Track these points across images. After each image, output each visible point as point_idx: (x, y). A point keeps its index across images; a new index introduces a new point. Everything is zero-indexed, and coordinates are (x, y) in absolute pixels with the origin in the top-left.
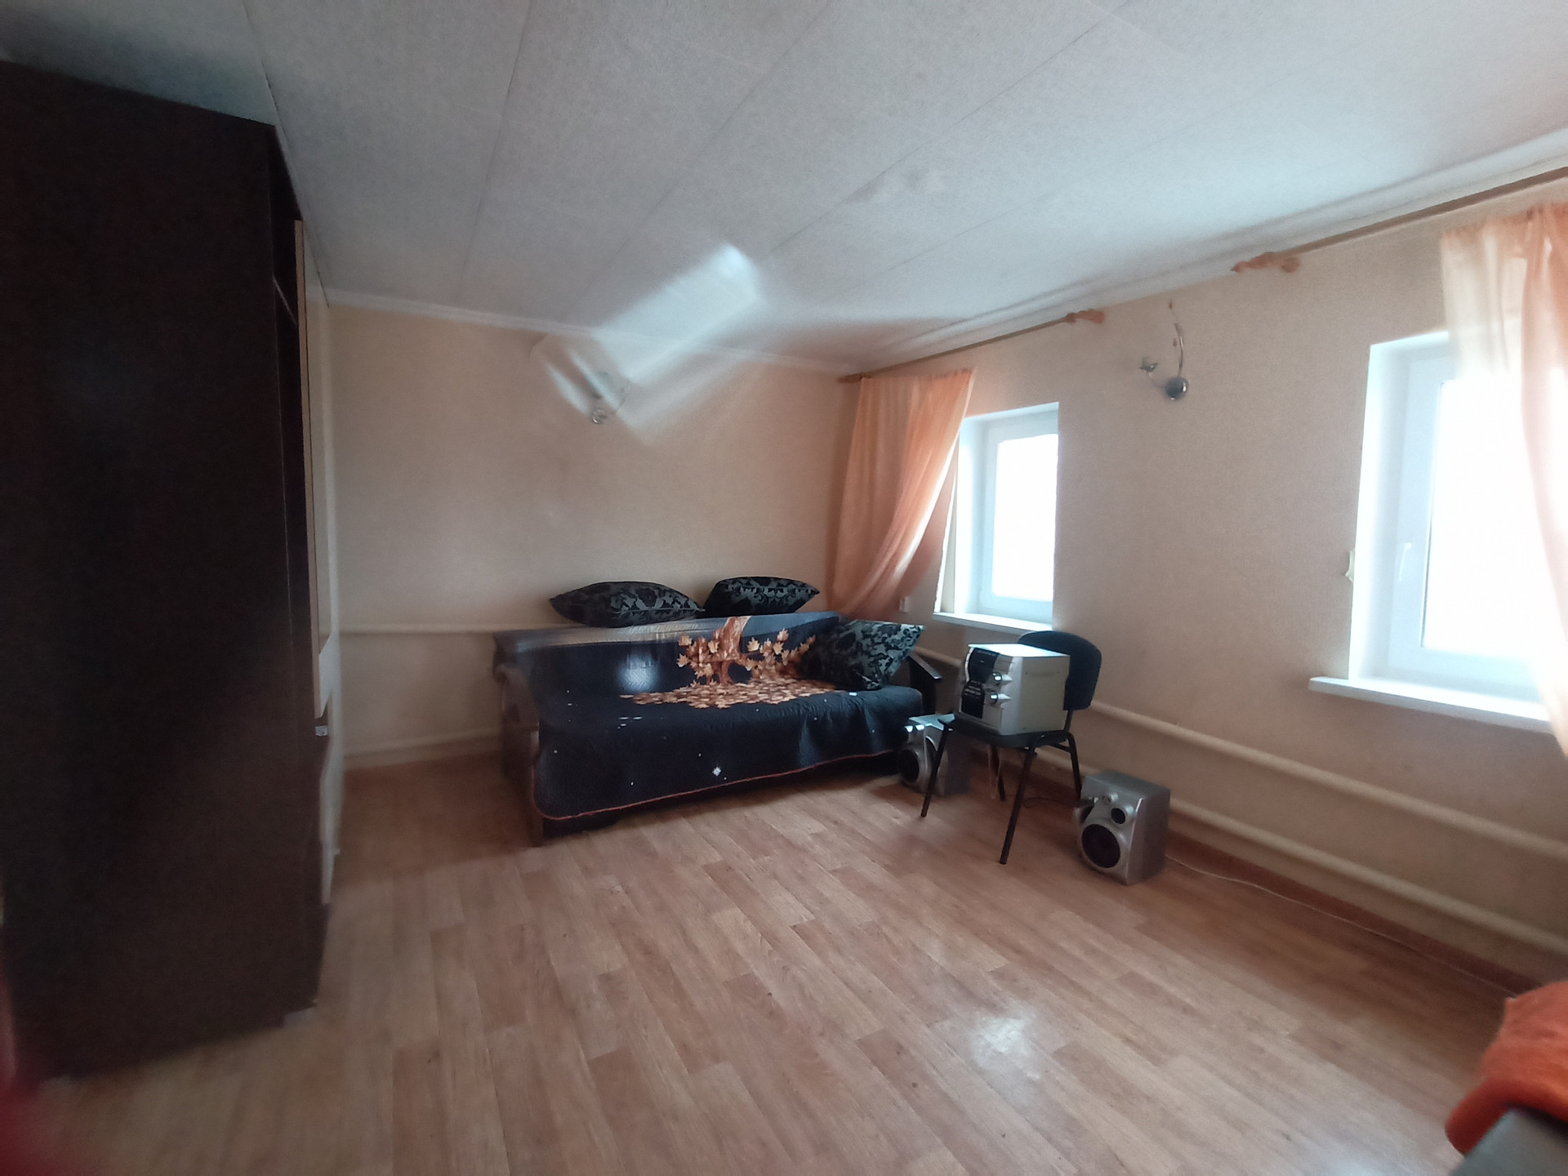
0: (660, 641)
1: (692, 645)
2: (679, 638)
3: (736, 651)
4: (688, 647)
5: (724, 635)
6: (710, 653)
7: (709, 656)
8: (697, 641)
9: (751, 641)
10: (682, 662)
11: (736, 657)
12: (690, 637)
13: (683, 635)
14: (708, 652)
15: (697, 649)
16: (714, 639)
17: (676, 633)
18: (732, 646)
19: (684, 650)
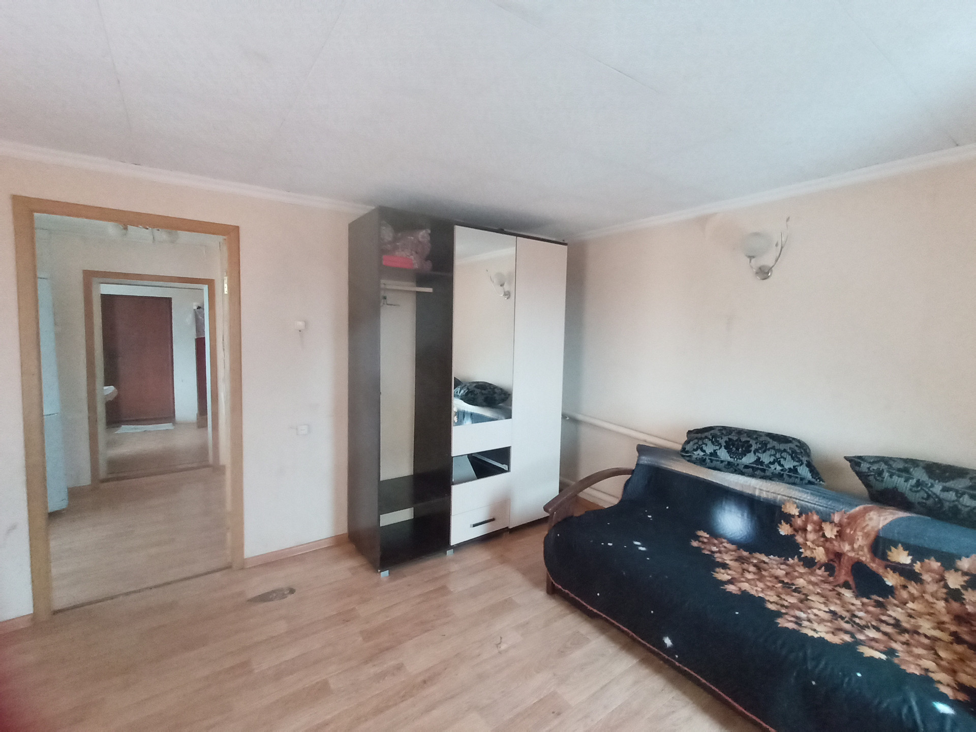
0: (759, 497)
1: (799, 516)
2: (784, 502)
3: (866, 550)
4: (793, 516)
5: (849, 524)
6: (824, 536)
7: (822, 539)
8: (807, 514)
9: (896, 547)
10: (784, 530)
11: (865, 557)
12: (797, 507)
13: (789, 501)
14: (821, 533)
15: (806, 523)
16: (832, 522)
17: (779, 497)
18: (861, 541)
19: (788, 518)
